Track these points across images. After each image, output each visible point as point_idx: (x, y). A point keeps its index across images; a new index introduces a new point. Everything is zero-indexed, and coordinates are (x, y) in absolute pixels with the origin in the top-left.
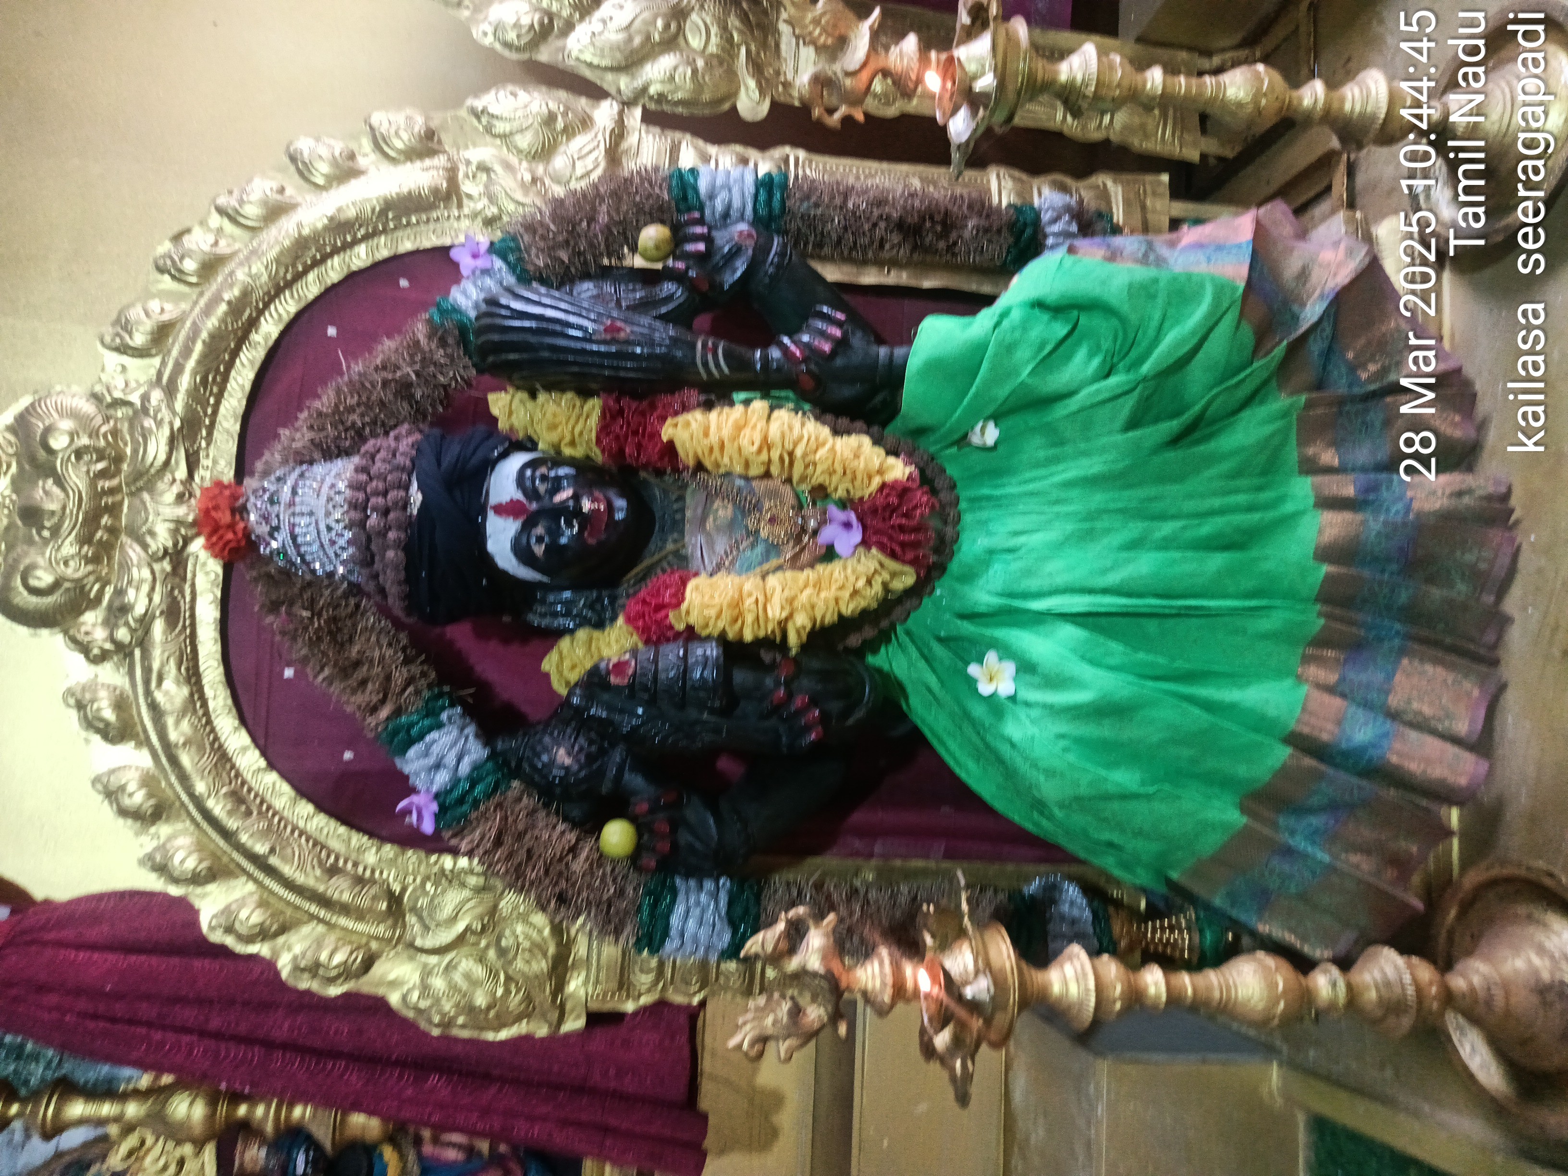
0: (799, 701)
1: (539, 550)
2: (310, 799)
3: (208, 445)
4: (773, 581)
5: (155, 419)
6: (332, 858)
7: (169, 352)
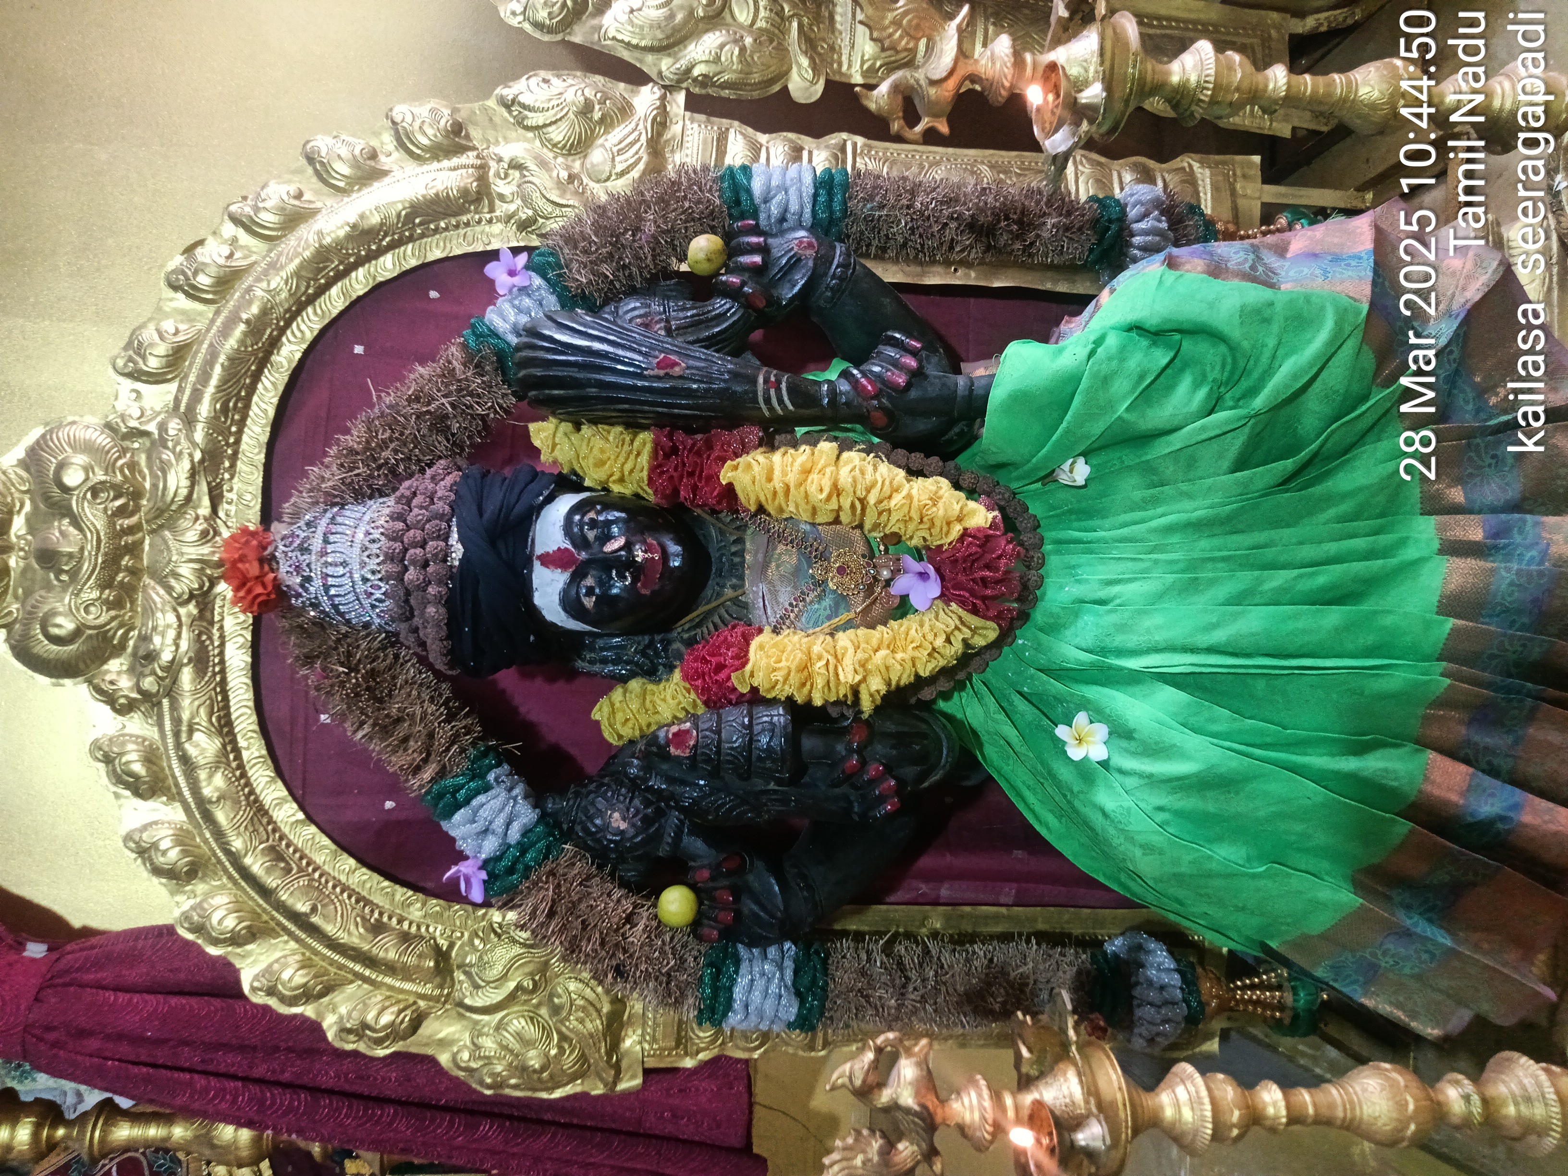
0: (874, 769)
1: (589, 602)
2: (352, 854)
3: (232, 477)
4: (844, 639)
5: (174, 453)
6: (376, 915)
7: (186, 376)
